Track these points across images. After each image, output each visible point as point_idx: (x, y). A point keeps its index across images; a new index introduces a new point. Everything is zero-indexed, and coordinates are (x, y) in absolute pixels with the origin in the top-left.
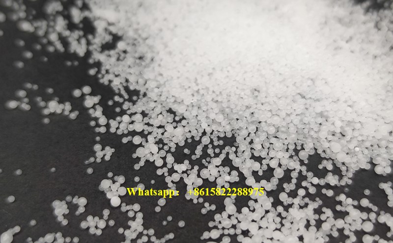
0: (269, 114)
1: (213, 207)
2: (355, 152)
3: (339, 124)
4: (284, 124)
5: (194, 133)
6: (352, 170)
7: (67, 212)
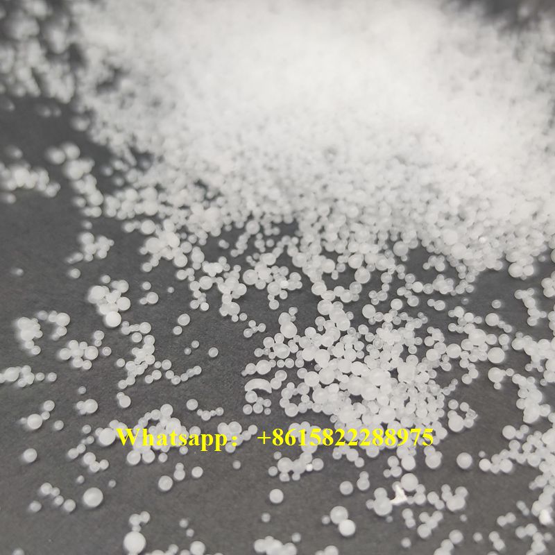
0: (350, 188)
1: (262, 328)
2: (479, 244)
3: (456, 202)
4: (372, 202)
5: (235, 217)
6: (474, 271)
7: (39, 335)
